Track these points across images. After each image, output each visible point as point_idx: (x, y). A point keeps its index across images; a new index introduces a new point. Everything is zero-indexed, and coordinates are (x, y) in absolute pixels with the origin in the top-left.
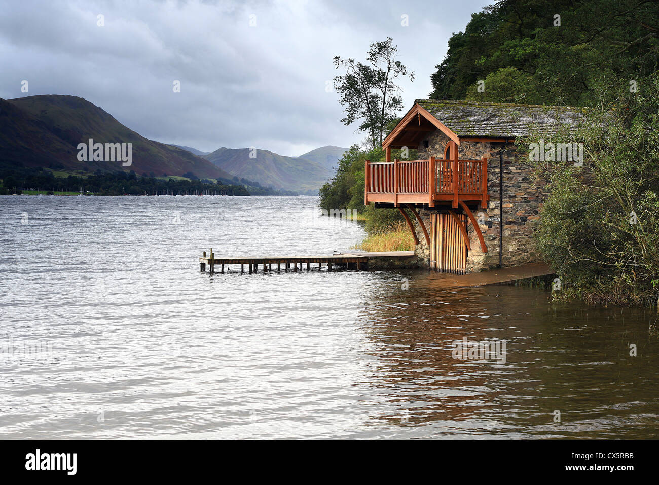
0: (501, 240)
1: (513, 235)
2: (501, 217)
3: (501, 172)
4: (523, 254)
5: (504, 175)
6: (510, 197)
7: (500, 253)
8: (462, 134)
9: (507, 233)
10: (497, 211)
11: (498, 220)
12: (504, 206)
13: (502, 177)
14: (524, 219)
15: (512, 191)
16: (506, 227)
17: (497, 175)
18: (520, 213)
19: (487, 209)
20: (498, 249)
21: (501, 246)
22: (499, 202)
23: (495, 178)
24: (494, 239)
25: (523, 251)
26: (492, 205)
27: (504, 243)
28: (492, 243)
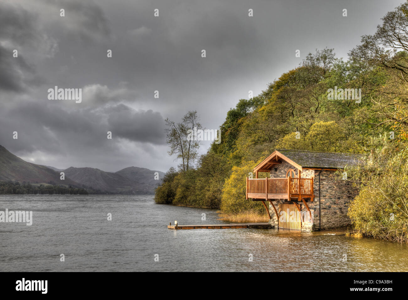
0: (320, 217)
1: (325, 214)
2: (320, 205)
3: (320, 184)
4: (330, 224)
5: (321, 185)
6: (324, 196)
7: (320, 224)
8: (303, 166)
9: (322, 214)
10: (318, 203)
11: (318, 207)
12: (321, 200)
13: (320, 186)
14: (330, 207)
15: (324, 193)
16: (322, 210)
17: (318, 186)
18: (328, 204)
19: (314, 202)
20: (319, 221)
21: (320, 220)
22: (319, 199)
23: (317, 187)
24: (317, 216)
25: (329, 222)
26: (316, 200)
27: (321, 218)
28: (316, 218)
